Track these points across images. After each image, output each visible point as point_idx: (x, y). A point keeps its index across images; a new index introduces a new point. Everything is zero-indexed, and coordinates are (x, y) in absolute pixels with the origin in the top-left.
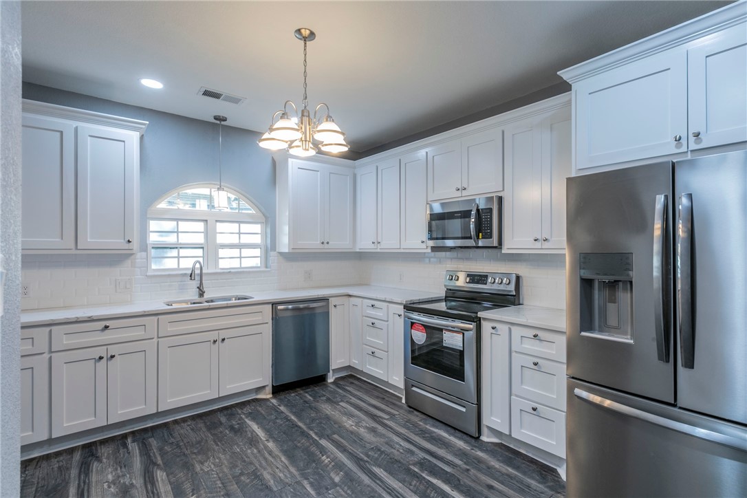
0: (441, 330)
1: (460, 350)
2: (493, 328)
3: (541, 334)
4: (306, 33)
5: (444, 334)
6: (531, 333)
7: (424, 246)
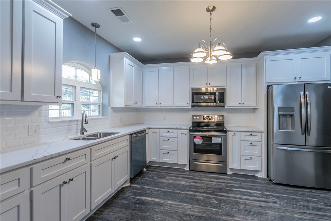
0: (211, 137)
1: (220, 144)
2: (234, 134)
3: (253, 134)
4: (211, 8)
5: (212, 139)
6: (249, 134)
7: (188, 105)
